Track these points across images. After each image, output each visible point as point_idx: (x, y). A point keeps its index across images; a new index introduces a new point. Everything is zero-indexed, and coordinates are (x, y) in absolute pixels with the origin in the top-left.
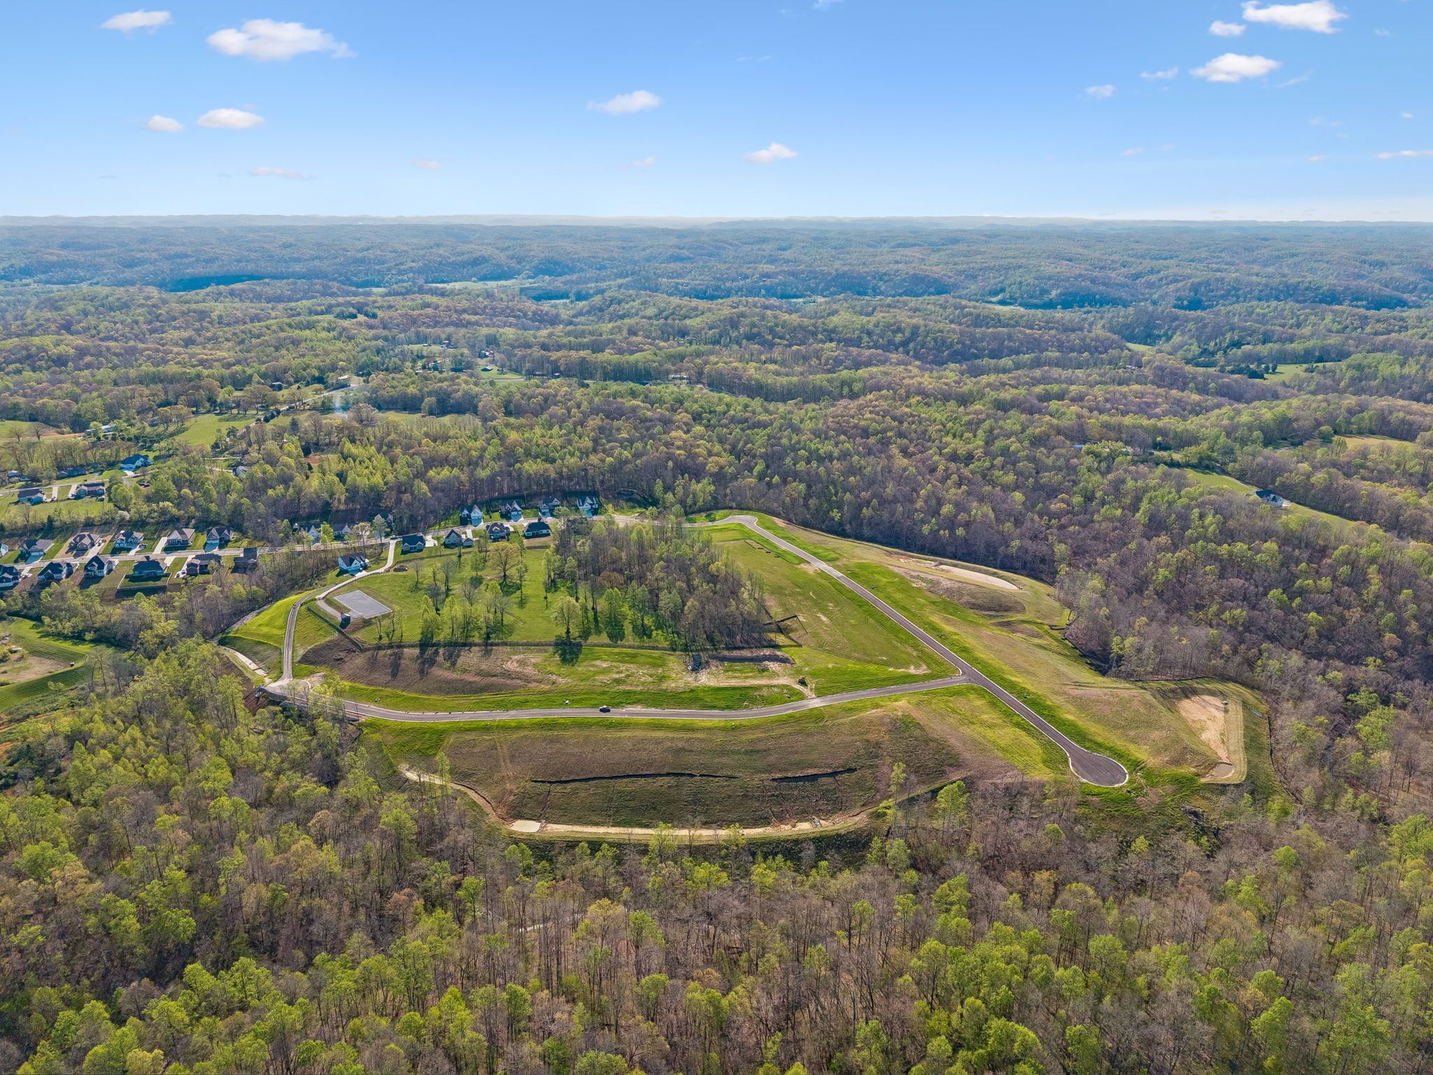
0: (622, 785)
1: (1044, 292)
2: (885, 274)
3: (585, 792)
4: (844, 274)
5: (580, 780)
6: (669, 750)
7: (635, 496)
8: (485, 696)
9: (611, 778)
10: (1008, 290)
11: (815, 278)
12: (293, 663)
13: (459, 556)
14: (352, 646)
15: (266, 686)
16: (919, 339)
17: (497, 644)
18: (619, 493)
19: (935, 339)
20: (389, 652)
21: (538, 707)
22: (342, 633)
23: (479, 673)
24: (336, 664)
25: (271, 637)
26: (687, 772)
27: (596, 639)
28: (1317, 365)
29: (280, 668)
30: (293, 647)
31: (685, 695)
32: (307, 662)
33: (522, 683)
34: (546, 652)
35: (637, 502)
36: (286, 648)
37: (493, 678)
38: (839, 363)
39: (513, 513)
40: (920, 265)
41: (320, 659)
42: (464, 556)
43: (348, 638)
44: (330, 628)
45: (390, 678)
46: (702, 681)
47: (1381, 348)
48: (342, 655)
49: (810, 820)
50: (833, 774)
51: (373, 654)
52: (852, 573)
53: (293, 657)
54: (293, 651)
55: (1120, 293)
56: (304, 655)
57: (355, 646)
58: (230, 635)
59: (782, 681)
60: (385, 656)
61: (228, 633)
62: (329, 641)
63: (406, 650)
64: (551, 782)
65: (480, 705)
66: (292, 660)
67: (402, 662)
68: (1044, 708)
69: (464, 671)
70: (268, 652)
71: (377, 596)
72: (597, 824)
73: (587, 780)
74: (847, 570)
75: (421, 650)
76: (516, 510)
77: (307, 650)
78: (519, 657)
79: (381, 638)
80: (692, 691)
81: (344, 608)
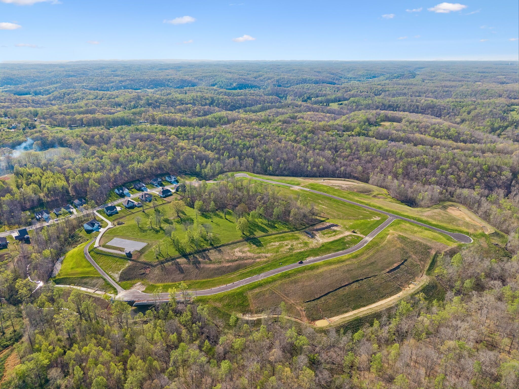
0: (340, 292)
1: (231, 84)
2: (170, 79)
3: (330, 299)
4: (154, 80)
5: (324, 295)
6: (344, 272)
7: (187, 172)
8: (241, 271)
9: (335, 290)
10: (218, 84)
11: (143, 82)
12: (116, 282)
13: (143, 212)
14: (145, 265)
15: (114, 298)
16: (216, 101)
17: (220, 246)
18: (179, 172)
19: (222, 101)
20: (170, 263)
21: (271, 269)
22: (133, 260)
23: (228, 261)
24: (143, 276)
25: (88, 273)
26: (359, 279)
27: (258, 234)
28: (340, 103)
29: (112, 287)
30: (108, 274)
31: (323, 248)
32: (124, 280)
33: (253, 261)
34: (246, 244)
35: (190, 174)
36: (104, 276)
37: (237, 262)
38: (199, 112)
39: (142, 188)
40: (179, 76)
41: (131, 276)
42: (146, 211)
43: (139, 262)
44: (122, 260)
45: (182, 276)
46: (321, 241)
47: (353, 96)
48: (143, 271)
49: (411, 283)
50: (402, 264)
51: (162, 266)
52: (312, 188)
53: (113, 279)
54: (110, 276)
55: (255, 84)
56: (120, 277)
57: (147, 265)
58: (57, 278)
59: (347, 233)
60: (170, 266)
61: (55, 277)
62: (129, 266)
63: (178, 260)
64: (313, 300)
65: (243, 276)
66: (115, 281)
67: (182, 266)
68: (425, 222)
69: (220, 262)
70: (95, 281)
71: (129, 239)
72: (346, 312)
73: (326, 294)
74: (308, 187)
75: (186, 258)
76: (144, 186)
77: (119, 274)
78: (237, 249)
79: (157, 258)
80: (323, 246)
81: (119, 248)
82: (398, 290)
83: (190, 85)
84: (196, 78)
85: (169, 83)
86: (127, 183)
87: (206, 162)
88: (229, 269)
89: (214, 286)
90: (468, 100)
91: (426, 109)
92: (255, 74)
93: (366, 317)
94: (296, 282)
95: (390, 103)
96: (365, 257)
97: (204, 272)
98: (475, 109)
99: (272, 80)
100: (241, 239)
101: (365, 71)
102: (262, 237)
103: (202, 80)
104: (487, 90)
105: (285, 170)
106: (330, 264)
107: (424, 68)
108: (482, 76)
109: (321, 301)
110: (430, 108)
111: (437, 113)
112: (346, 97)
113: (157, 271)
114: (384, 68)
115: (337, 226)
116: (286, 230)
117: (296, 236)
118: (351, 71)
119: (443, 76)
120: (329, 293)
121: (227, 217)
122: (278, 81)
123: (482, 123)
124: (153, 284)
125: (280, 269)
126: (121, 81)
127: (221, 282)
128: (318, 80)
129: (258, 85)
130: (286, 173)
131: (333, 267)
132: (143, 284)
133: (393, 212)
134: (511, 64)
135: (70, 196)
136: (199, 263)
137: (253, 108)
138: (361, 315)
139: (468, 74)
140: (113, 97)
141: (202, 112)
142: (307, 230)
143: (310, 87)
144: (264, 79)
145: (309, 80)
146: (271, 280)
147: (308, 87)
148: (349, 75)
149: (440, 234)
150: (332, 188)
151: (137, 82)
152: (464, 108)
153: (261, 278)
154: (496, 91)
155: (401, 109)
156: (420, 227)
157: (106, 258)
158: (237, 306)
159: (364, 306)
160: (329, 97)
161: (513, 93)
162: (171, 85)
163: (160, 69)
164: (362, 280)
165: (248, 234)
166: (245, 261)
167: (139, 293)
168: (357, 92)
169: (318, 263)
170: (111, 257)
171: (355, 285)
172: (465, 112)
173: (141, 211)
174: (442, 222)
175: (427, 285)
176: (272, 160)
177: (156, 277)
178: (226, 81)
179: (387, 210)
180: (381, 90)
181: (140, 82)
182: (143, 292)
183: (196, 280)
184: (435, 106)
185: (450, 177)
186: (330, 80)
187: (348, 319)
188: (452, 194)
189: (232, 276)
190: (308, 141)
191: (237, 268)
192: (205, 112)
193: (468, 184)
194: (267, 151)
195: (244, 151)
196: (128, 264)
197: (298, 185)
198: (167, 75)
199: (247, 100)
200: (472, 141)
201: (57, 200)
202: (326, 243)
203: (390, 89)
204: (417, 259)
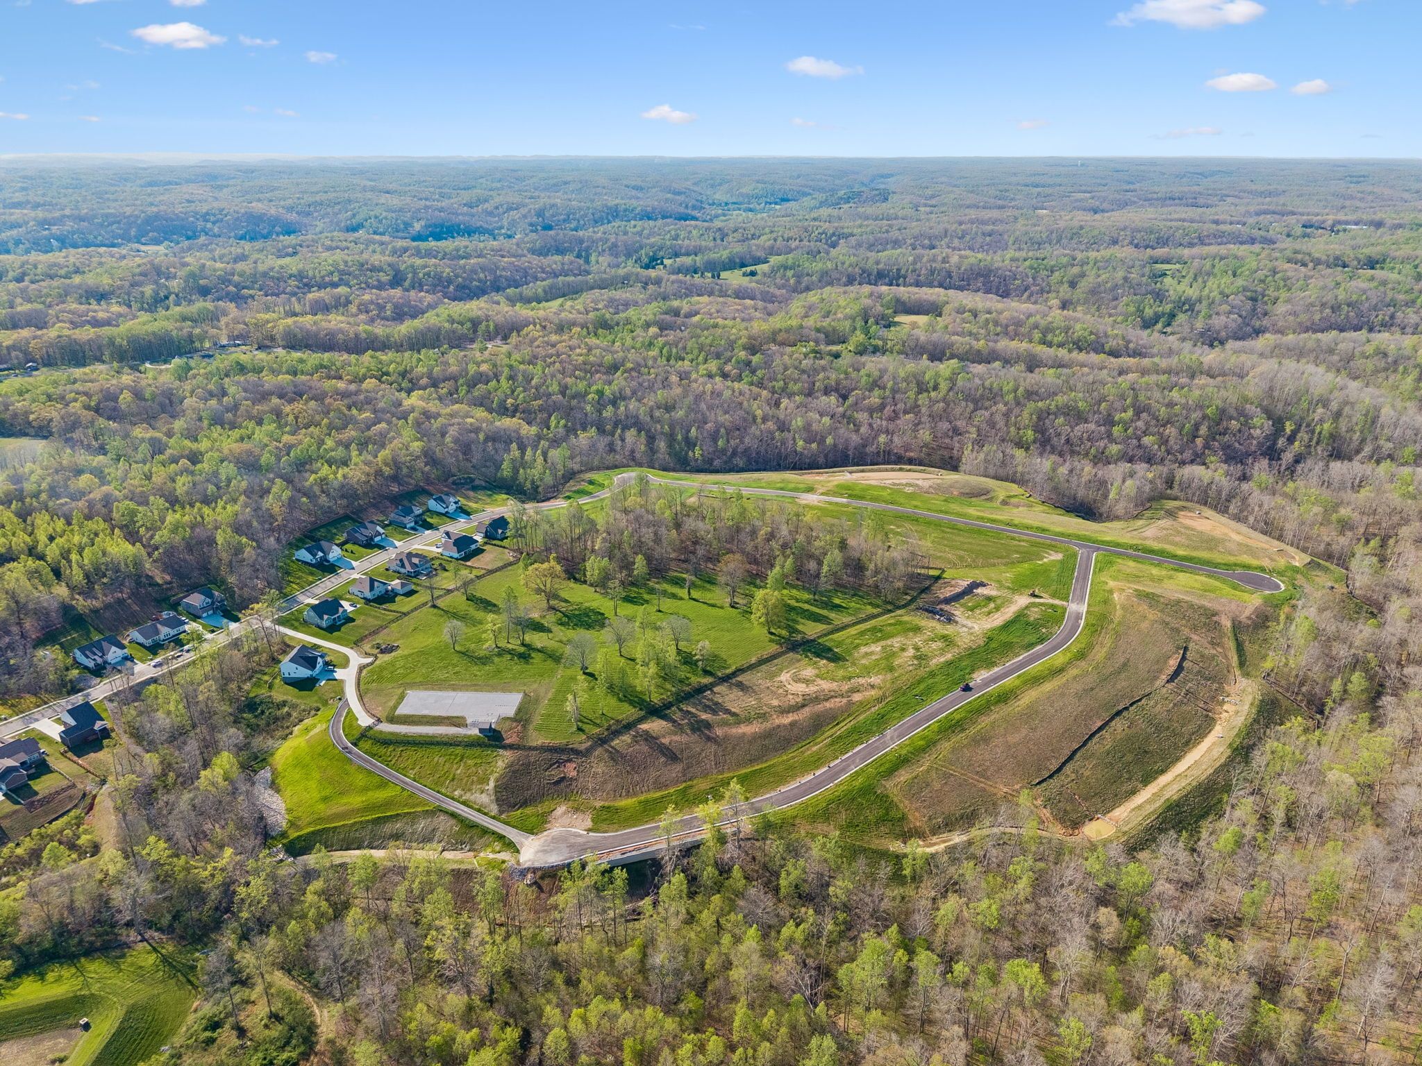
0: (1097, 746)
1: (407, 225)
5: (1067, 761)
7: (477, 482)
9: (1084, 745)
10: (367, 224)
12: (494, 818)
13: (434, 606)
14: (556, 756)
15: (518, 863)
16: (410, 275)
17: (734, 674)
18: (454, 483)
19: (428, 274)
20: (627, 738)
21: (903, 715)
22: (511, 747)
23: (784, 711)
24: (562, 788)
25: (387, 804)
26: (1120, 708)
27: (811, 629)
28: (749, 269)
29: (485, 831)
30: (453, 799)
31: (993, 645)
32: (513, 806)
33: (845, 700)
34: (799, 661)
35: (485, 488)
36: (444, 806)
37: (807, 709)
38: (382, 308)
39: (377, 539)
40: (230, 202)
41: (527, 794)
42: (439, 603)
43: (531, 749)
44: (477, 751)
45: (678, 767)
46: (977, 628)
47: (772, 251)
48: (555, 774)
49: (1223, 702)
50: (1184, 658)
51: (607, 751)
52: (850, 496)
53: (479, 811)
54: (464, 803)
55: (476, 222)
56: (497, 800)
57: (561, 753)
58: (293, 834)
59: (1022, 601)
60: (629, 746)
61: (283, 835)
62: (510, 766)
63: (644, 726)
64: (1051, 777)
65: (843, 743)
66: (485, 814)
67: (666, 741)
68: (1161, 553)
69: (763, 716)
70: (421, 825)
71: (454, 688)
72: (1134, 792)
73: (1070, 758)
74: (841, 495)
75: (664, 717)
76: (380, 534)
77: (491, 792)
78: (784, 677)
79: (580, 729)
80: (990, 639)
81: (448, 718)
82: (1208, 723)
83: (278, 229)
84: (290, 209)
85: (209, 225)
86: (317, 529)
87: (519, 448)
88: (796, 731)
89: (782, 779)
90: (1057, 254)
91: (968, 280)
92: (466, 196)
93: (1186, 796)
94: (983, 739)
95: (881, 266)
96: (1100, 654)
97: (734, 748)
98: (1083, 275)
99: (524, 211)
100: (773, 648)
101: (760, 186)
102: (825, 635)
103: (308, 214)
104: (1082, 228)
105: (734, 453)
106: (1036, 680)
107: (892, 175)
108: (1039, 194)
109: (1067, 776)
110: (979, 275)
111: (998, 289)
112: (759, 254)
113: (599, 766)
114: (799, 177)
115: (983, 585)
116: (870, 610)
117: (906, 623)
118: (720, 185)
119: (952, 196)
120: (1075, 752)
121: (695, 594)
122: (540, 213)
123: (1115, 308)
124: (606, 804)
125: (924, 711)
126: (44, 223)
127: (792, 768)
128: (649, 209)
129: (485, 226)
130: (740, 462)
131: (1048, 687)
132: (576, 810)
133: (1078, 537)
134: (1082, 165)
135: (158, 585)
136: (708, 725)
137: (527, 290)
138: (1173, 793)
139: (1007, 191)
140: (62, 272)
141: (389, 306)
142: (920, 603)
143: (644, 229)
144: (497, 208)
145: (625, 210)
146: (922, 743)
147: (638, 229)
148: (717, 196)
149: (1209, 576)
150: (896, 490)
151: (102, 225)
152: (1057, 274)
153: (893, 741)
154: (1103, 230)
155: (910, 279)
156: (1158, 565)
157: (421, 752)
158: (877, 823)
159: (1163, 772)
160: (713, 256)
161: (1139, 236)
162: (216, 230)
163: (150, 184)
164: (1126, 709)
165: (784, 633)
166: (828, 705)
167: (580, 836)
168: (775, 240)
169: (1008, 682)
170: (437, 748)
171: (1119, 725)
172: (1062, 282)
173: (424, 604)
174: (1195, 548)
175: (1262, 701)
176: (693, 430)
177: (605, 782)
178: (390, 215)
179: (1062, 535)
180: (834, 234)
181: (110, 224)
182: (589, 830)
183: (722, 772)
184: (990, 271)
185: (1147, 440)
186: (682, 210)
187: (1150, 808)
188: (1170, 483)
189: (815, 749)
190: (760, 373)
191: (818, 724)
192: (396, 306)
193: (1188, 455)
194: (669, 408)
195: (608, 412)
196: (502, 761)
197: (810, 490)
198: (189, 201)
199: (497, 268)
200: (1131, 352)
201: (120, 602)
202: (993, 630)
203: (855, 231)
204: (1204, 642)
